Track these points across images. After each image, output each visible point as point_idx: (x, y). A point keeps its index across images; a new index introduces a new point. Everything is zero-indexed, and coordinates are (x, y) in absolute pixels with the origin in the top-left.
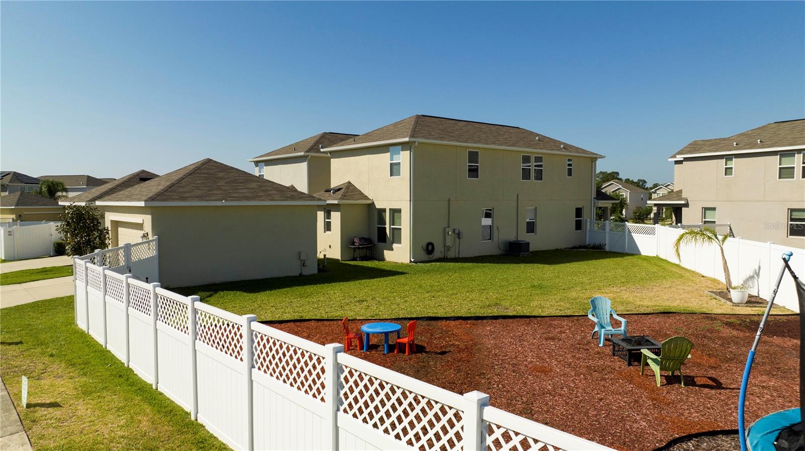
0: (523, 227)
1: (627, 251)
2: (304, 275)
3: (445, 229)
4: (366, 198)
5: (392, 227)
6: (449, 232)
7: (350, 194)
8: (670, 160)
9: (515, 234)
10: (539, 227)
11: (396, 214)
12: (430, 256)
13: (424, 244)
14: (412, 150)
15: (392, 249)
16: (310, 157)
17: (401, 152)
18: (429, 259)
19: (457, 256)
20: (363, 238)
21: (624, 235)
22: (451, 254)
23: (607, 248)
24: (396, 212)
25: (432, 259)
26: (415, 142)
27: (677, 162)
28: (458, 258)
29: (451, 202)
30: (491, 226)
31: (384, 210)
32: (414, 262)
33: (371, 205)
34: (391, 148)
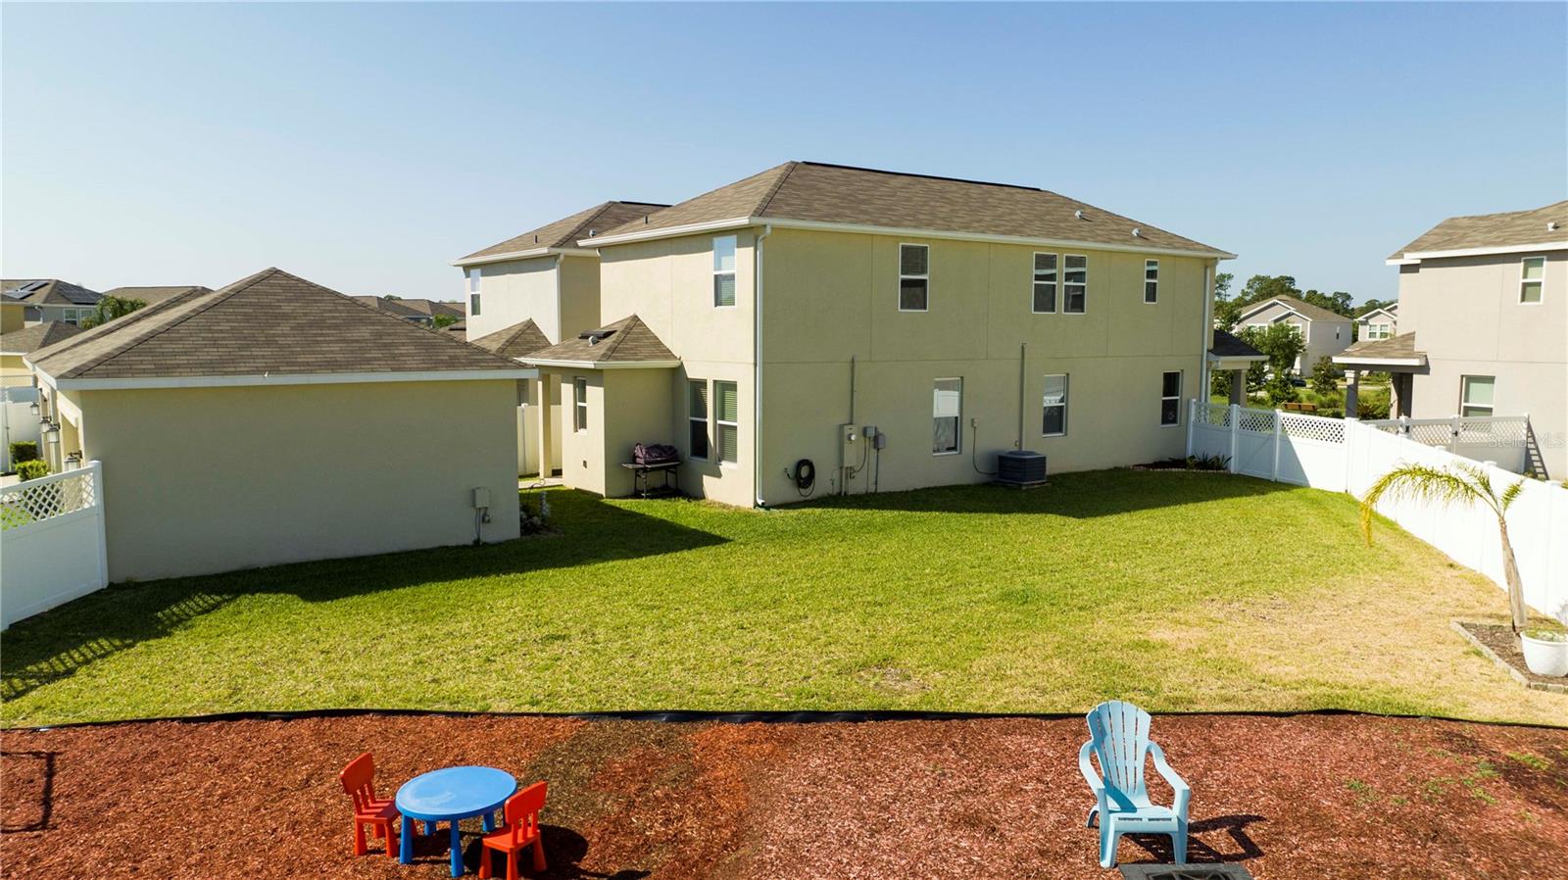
0: (1035, 421)
1: (1277, 475)
2: (485, 543)
3: (841, 427)
4: (667, 354)
5: (719, 422)
6: (850, 435)
7: (631, 344)
8: (1390, 263)
9: (1016, 437)
10: (1072, 419)
11: (728, 394)
12: (803, 491)
13: (790, 463)
14: (760, 245)
15: (718, 475)
16: (562, 257)
17: (736, 250)
18: (802, 499)
19: (872, 489)
20: (657, 447)
21: (1272, 438)
22: (857, 486)
23: (1234, 467)
24: (726, 388)
25: (809, 498)
26: (765, 226)
27: (1406, 269)
28: (875, 494)
29: (856, 364)
30: (956, 418)
31: (703, 384)
32: (762, 506)
33: (678, 371)
34: (717, 241)
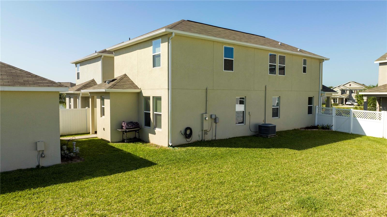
0: (270, 112)
1: (352, 131)
3: (202, 114)
4: (136, 87)
5: (155, 113)
6: (206, 118)
8: (375, 62)
9: (263, 119)
10: (282, 112)
11: (158, 101)
12: (188, 140)
13: (183, 129)
14: (170, 41)
15: (154, 133)
16: (103, 57)
17: (161, 44)
18: (187, 143)
19: (214, 138)
20: (131, 122)
21: (350, 119)
22: (208, 137)
23: (334, 129)
25: (190, 142)
26: (172, 33)
27: (381, 64)
29: (208, 90)
30: (243, 111)
31: (148, 98)
32: (172, 146)
33: (139, 94)
34: (154, 42)
